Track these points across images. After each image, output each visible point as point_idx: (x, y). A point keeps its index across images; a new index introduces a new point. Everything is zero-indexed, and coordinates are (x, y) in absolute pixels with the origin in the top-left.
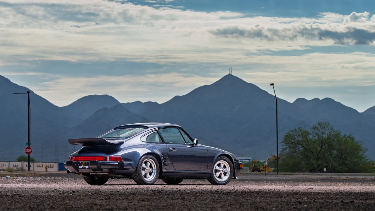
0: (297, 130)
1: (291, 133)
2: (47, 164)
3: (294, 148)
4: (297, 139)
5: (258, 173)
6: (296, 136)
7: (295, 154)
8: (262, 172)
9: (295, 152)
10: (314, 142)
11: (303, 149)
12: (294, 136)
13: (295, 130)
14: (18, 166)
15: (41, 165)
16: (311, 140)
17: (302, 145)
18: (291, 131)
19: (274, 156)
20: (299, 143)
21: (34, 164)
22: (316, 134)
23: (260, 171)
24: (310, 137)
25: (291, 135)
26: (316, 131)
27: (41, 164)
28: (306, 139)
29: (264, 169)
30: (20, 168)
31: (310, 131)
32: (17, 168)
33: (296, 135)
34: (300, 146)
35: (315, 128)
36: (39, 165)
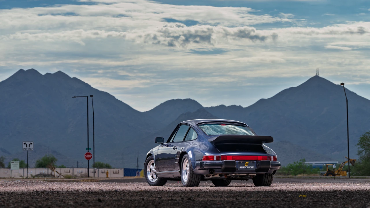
1: (367, 135)
2: (112, 170)
5: (332, 176)
8: (336, 176)
14: (82, 172)
18: (367, 133)
21: (98, 170)
23: (334, 175)
25: (367, 137)
27: (106, 170)
29: (339, 173)
30: (84, 175)
32: (81, 175)
36: (103, 171)
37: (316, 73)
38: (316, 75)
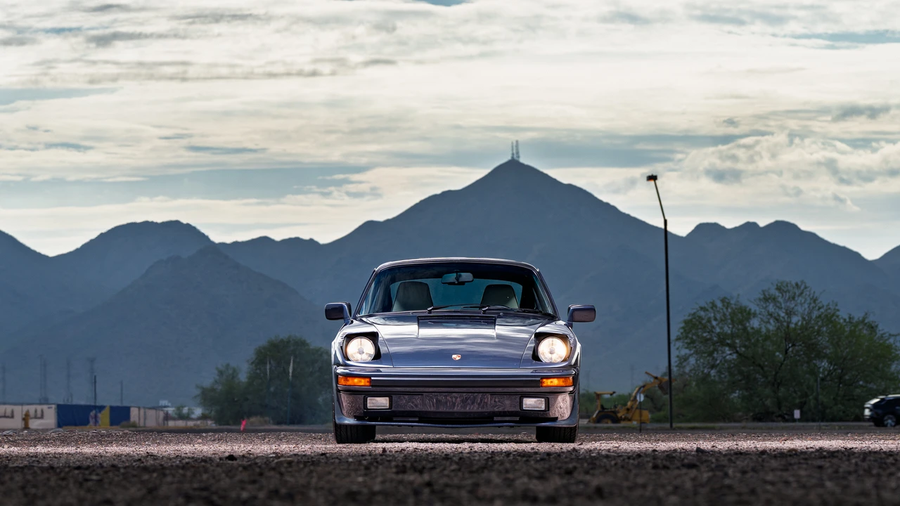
0: (719, 304)
1: (702, 313)
2: (26, 408)
3: (711, 354)
4: (718, 330)
5: (610, 425)
6: (714, 323)
7: (713, 372)
8: (622, 424)
9: (713, 367)
10: (767, 338)
11: (735, 356)
12: (709, 321)
13: (714, 305)
15: (8, 413)
16: (758, 331)
17: (732, 346)
18: (702, 309)
19: (656, 378)
20: (722, 340)
22: (771, 315)
23: (616, 420)
24: (755, 323)
25: (700, 319)
26: (771, 308)
27: (9, 408)
28: (745, 329)
29: (629, 416)
31: (753, 307)
33: (716, 319)
34: (727, 350)
35: (767, 299)
37: (513, 154)
38: (513, 157)
